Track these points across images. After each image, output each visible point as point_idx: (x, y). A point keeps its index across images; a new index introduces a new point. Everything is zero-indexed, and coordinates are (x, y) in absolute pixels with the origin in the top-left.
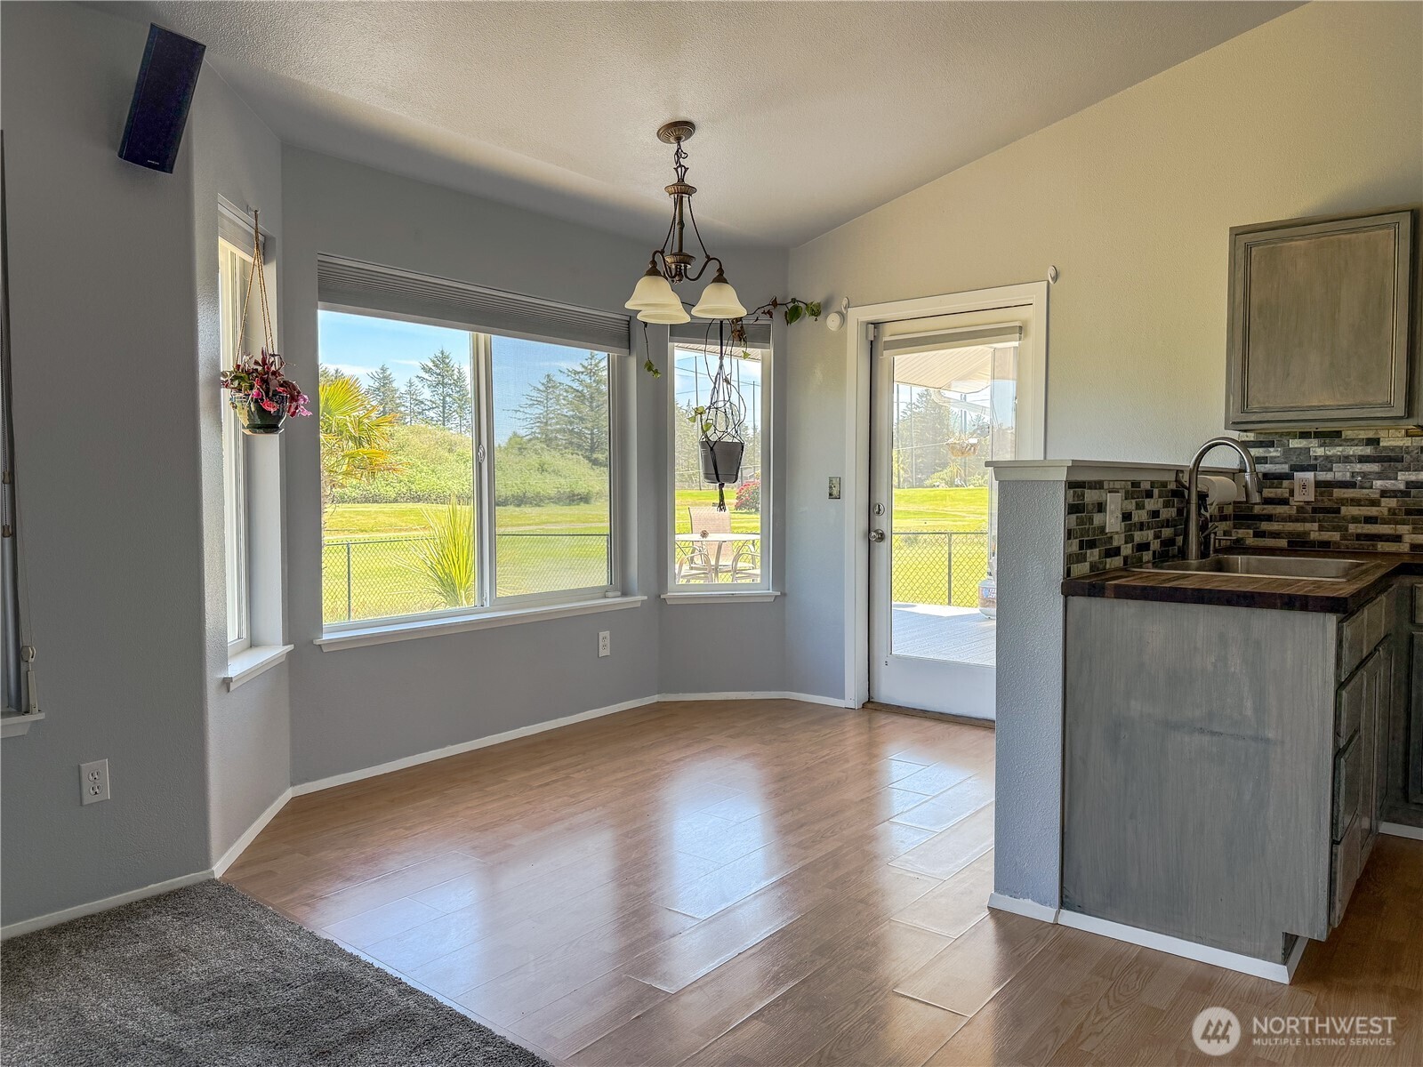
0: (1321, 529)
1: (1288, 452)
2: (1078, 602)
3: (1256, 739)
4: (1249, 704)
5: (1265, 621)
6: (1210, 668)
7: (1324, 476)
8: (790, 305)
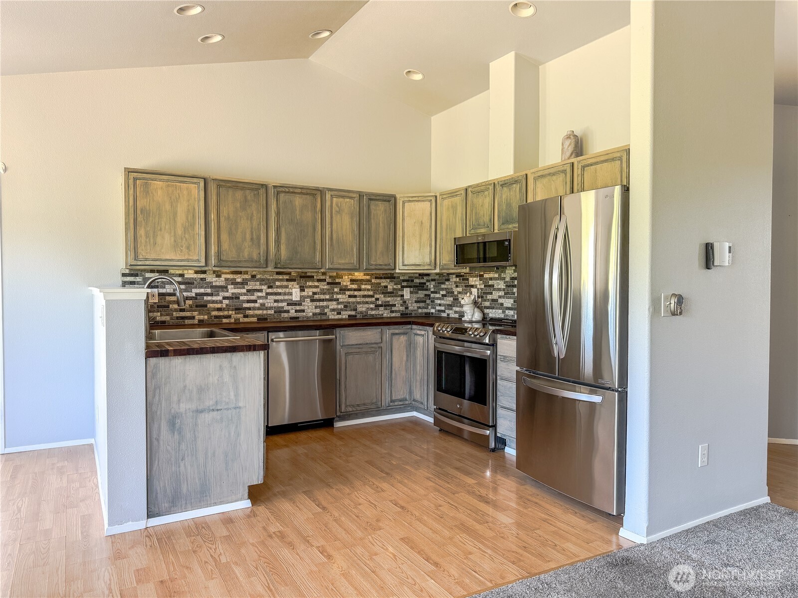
0: (161, 315)
2: (153, 361)
3: (235, 408)
4: (232, 394)
5: (237, 357)
6: (216, 381)
7: (162, 291)
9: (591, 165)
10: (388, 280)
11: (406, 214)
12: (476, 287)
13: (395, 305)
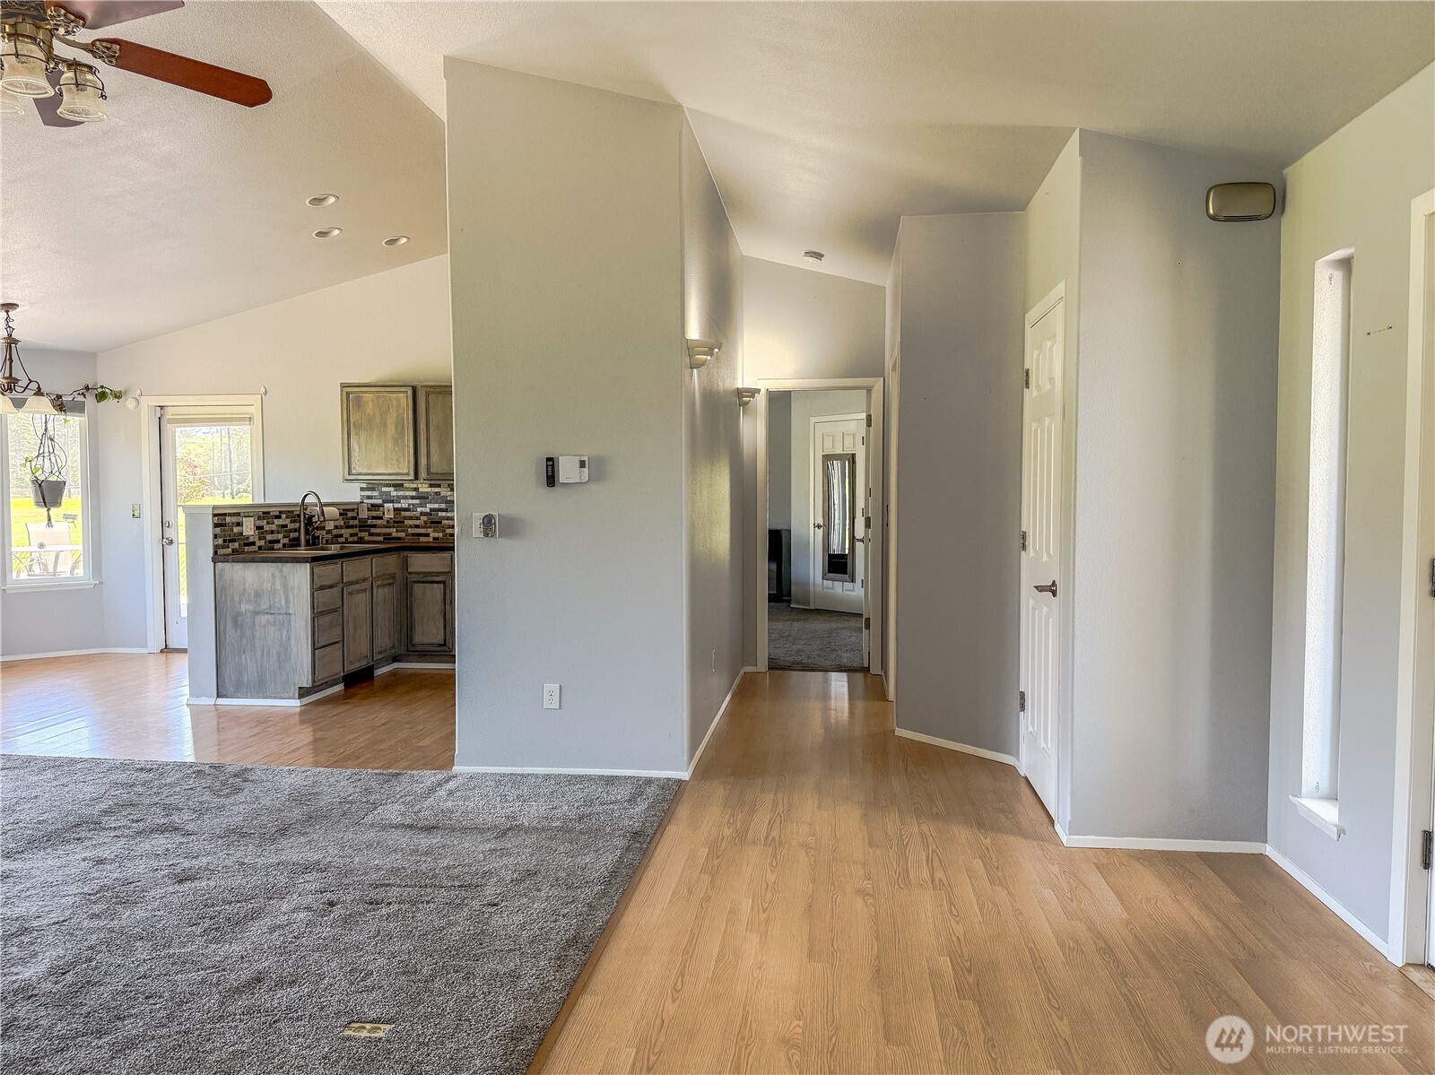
1: (382, 493)
2: (220, 565)
3: (286, 614)
4: (283, 601)
5: (287, 567)
6: (270, 588)
7: (397, 506)
8: (100, 390)
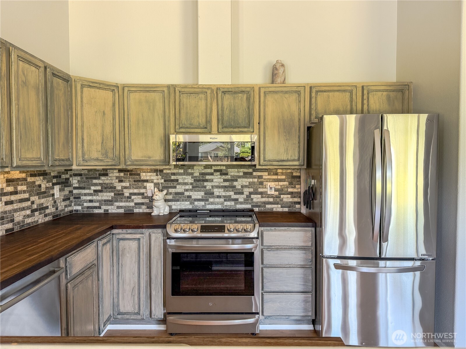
9: (325, 91)
10: (42, 178)
11: (85, 101)
12: (152, 182)
13: (47, 208)
